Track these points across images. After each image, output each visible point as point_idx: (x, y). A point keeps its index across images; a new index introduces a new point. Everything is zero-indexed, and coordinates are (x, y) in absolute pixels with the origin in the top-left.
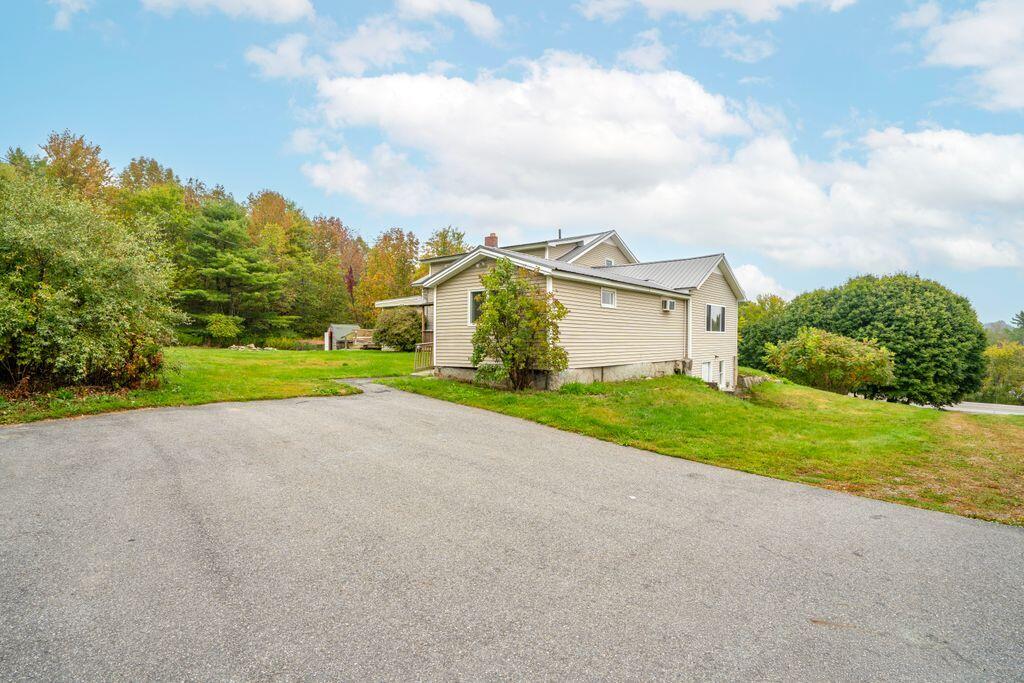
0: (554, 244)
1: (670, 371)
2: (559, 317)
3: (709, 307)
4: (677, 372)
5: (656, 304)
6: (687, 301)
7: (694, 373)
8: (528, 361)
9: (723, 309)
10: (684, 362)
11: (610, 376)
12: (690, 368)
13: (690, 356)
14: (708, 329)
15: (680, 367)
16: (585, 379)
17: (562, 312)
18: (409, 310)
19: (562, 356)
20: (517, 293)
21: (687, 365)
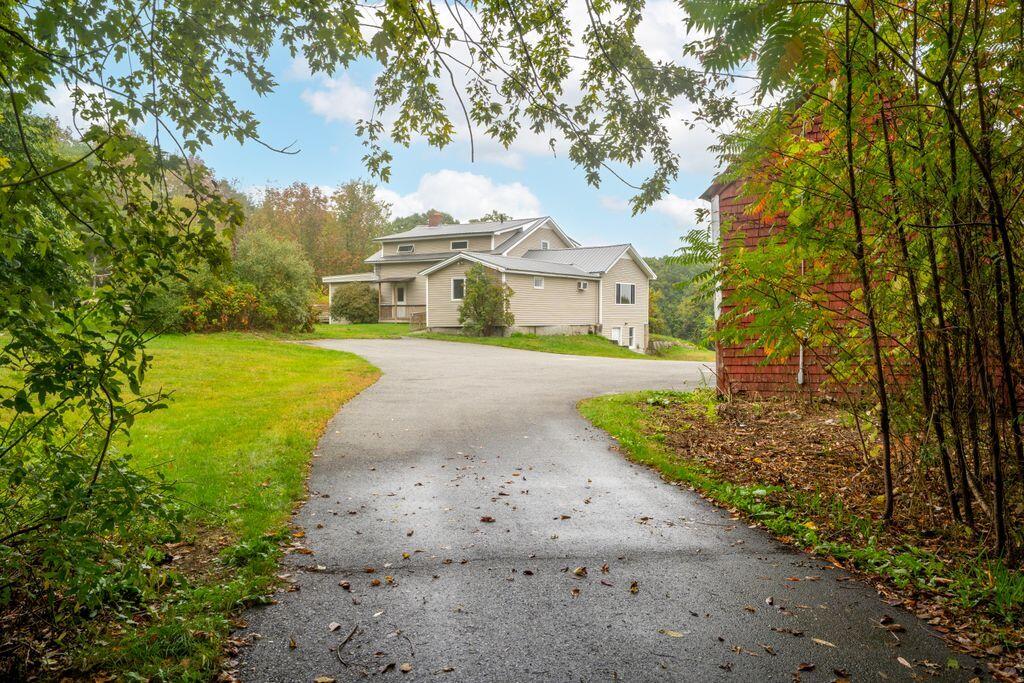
0: (498, 233)
1: (585, 332)
2: (510, 295)
3: (619, 286)
4: (590, 333)
5: (574, 285)
6: (598, 282)
7: (604, 334)
8: (493, 321)
9: (633, 287)
10: (596, 327)
11: (540, 332)
12: (600, 330)
13: (601, 322)
14: (618, 302)
15: (593, 330)
16: (525, 332)
17: (512, 293)
18: (364, 286)
19: (511, 318)
20: (485, 282)
21: (598, 328)
